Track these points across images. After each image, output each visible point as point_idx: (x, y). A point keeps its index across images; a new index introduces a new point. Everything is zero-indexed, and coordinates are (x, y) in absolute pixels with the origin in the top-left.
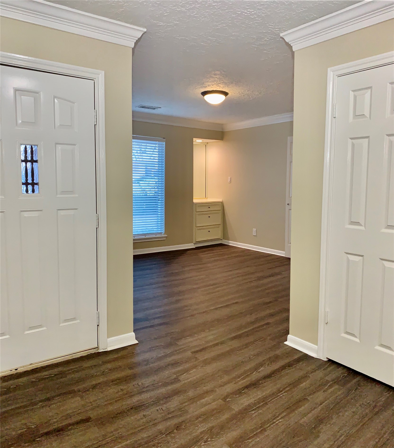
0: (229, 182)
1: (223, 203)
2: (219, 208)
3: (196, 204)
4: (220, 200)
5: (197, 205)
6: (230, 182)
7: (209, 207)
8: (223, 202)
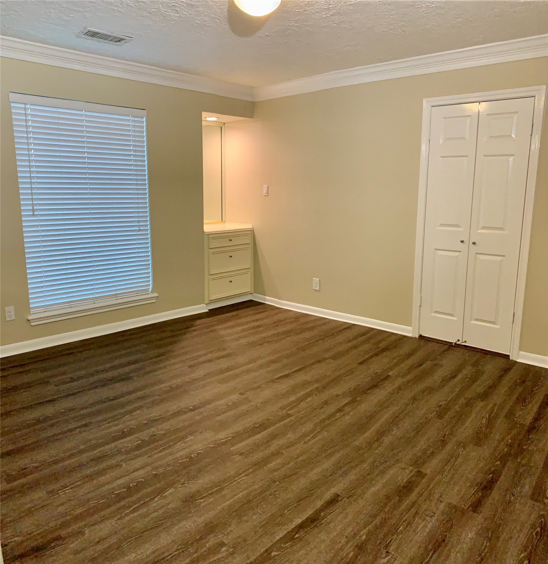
0: (265, 195)
1: (254, 231)
2: (248, 240)
3: (209, 234)
4: (248, 226)
5: (211, 236)
6: (267, 195)
7: (230, 239)
8: (253, 229)
